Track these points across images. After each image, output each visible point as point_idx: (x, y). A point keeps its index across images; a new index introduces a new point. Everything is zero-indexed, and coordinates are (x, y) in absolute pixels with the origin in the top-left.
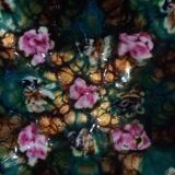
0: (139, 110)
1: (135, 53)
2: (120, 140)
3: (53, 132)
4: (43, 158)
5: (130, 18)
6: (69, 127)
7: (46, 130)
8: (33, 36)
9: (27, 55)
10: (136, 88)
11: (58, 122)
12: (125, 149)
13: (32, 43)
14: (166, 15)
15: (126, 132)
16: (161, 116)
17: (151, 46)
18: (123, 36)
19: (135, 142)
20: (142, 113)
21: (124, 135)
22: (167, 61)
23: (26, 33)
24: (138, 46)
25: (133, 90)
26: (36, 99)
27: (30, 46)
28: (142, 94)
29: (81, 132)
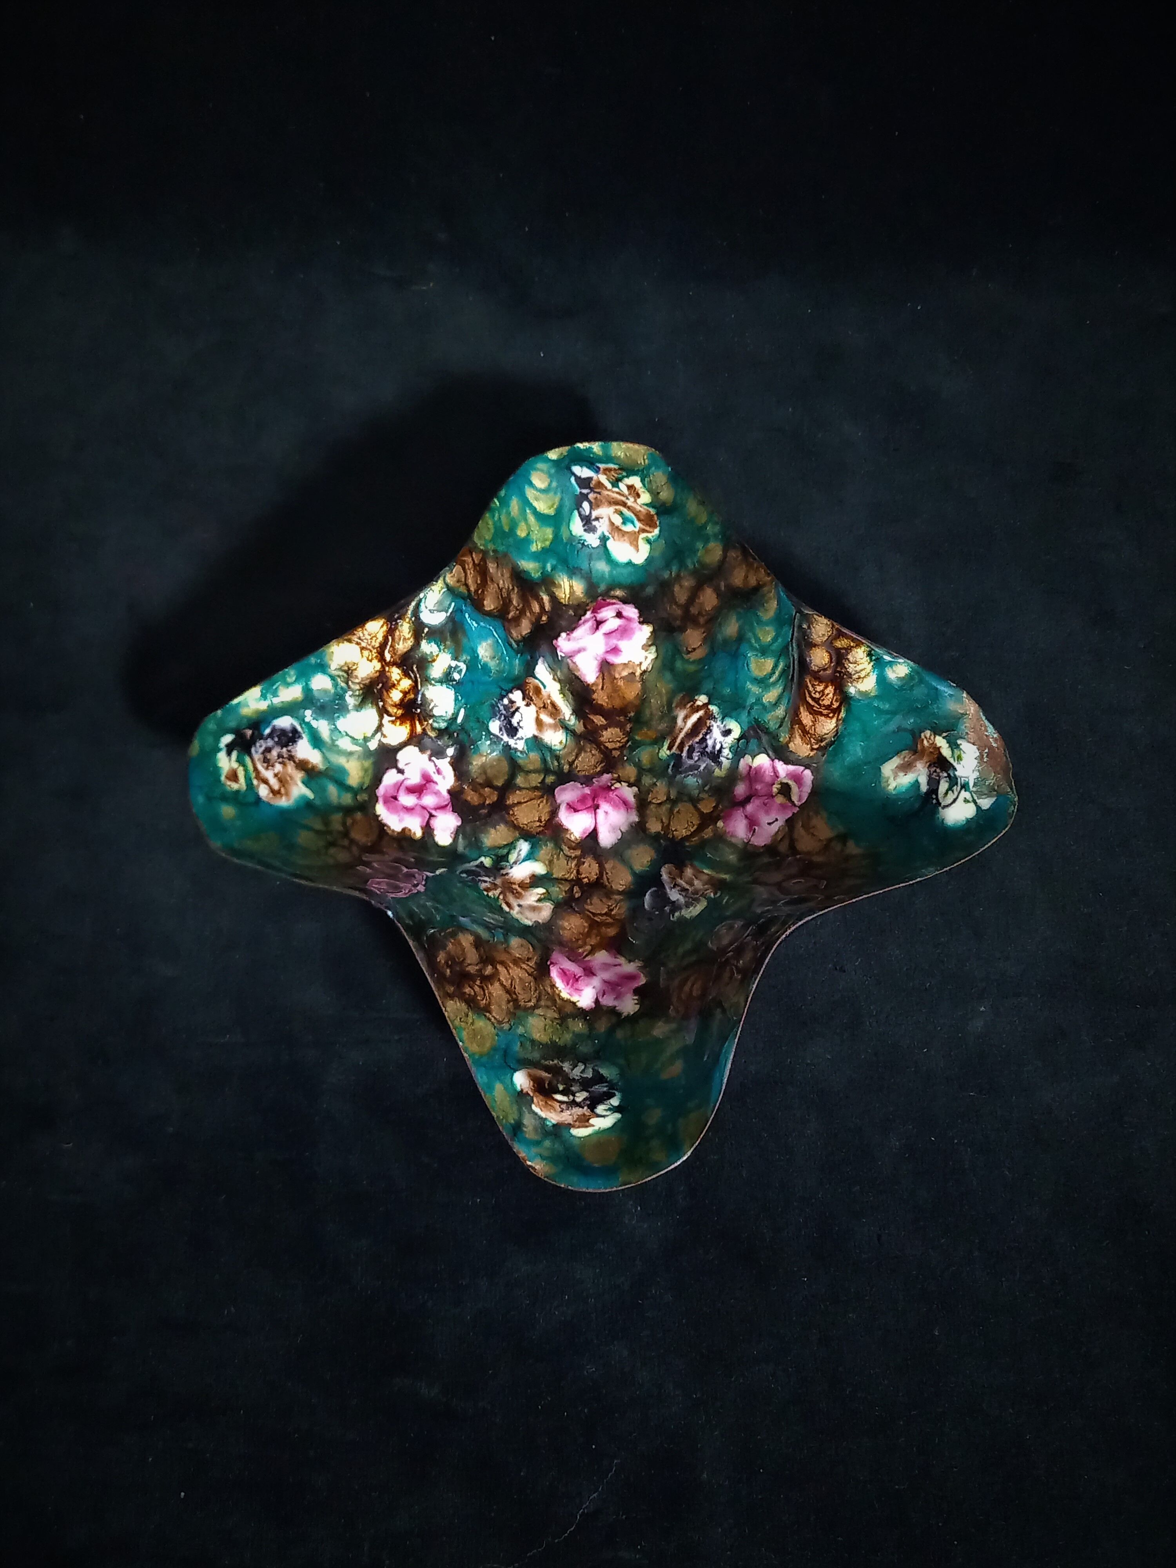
0: (727, 733)
1: (615, 650)
2: (752, 823)
3: (612, 932)
4: (642, 981)
5: (546, 598)
6: (635, 893)
7: (593, 941)
8: (398, 786)
9: (419, 834)
10: (682, 705)
11: (597, 905)
12: (775, 827)
13: (407, 800)
14: (604, 539)
15: (747, 800)
16: (770, 696)
17: (631, 612)
18: (564, 644)
19: (780, 799)
20: (736, 732)
21: (749, 808)
22: (686, 607)
23: (381, 791)
24: (608, 635)
25: (681, 715)
26: (518, 895)
27: (409, 810)
28: (702, 699)
29: (665, 877)
